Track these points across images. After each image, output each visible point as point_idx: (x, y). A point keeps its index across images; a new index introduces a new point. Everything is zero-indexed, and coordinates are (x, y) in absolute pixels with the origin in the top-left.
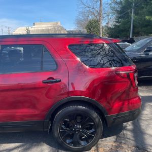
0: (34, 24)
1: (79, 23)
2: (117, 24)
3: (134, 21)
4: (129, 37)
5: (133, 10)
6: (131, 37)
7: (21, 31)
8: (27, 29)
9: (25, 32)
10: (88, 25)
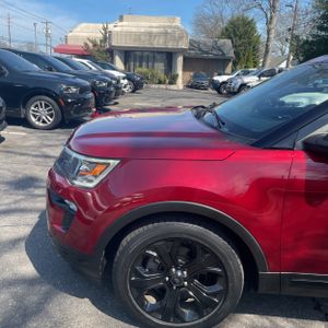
0: (121, 19)
7: (86, 32)
8: (105, 29)
9: (99, 36)
10: (227, 30)
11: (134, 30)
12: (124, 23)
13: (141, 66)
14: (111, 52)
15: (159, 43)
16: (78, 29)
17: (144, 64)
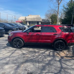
1: (46, 15)
2: (66, 18)
3: (73, 18)
4: (71, 24)
5: (73, 13)
6: (72, 24)
7: (22, 18)
8: (25, 18)
9: (24, 19)
10: (51, 17)
11: (31, 18)
12: (29, 16)
13: (32, 24)
14: (26, 22)
15: (36, 20)
16: (20, 18)
17: (33, 24)
